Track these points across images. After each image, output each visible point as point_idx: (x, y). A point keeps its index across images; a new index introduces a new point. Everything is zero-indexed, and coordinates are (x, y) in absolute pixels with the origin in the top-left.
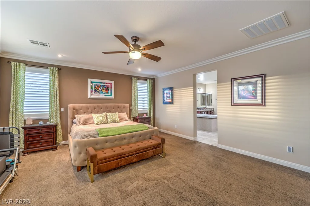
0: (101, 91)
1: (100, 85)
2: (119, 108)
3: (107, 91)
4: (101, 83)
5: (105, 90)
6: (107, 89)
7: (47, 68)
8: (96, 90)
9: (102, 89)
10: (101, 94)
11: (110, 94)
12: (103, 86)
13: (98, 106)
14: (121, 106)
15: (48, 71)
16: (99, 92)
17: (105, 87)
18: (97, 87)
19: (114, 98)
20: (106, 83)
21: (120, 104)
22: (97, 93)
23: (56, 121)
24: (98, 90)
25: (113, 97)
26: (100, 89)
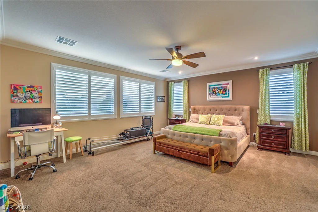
0: (218, 93)
1: (216, 87)
2: (236, 110)
3: (224, 93)
4: (218, 85)
5: (221, 92)
6: (224, 90)
7: (181, 82)
8: (213, 93)
9: (218, 91)
10: (218, 96)
11: (227, 95)
12: (220, 88)
13: (213, 108)
14: (239, 108)
15: (182, 83)
16: (216, 94)
17: (222, 88)
18: (214, 89)
19: (232, 99)
20: (223, 84)
21: (237, 107)
22: (214, 95)
23: (186, 117)
24: (215, 93)
25: (230, 98)
26: (217, 92)
